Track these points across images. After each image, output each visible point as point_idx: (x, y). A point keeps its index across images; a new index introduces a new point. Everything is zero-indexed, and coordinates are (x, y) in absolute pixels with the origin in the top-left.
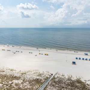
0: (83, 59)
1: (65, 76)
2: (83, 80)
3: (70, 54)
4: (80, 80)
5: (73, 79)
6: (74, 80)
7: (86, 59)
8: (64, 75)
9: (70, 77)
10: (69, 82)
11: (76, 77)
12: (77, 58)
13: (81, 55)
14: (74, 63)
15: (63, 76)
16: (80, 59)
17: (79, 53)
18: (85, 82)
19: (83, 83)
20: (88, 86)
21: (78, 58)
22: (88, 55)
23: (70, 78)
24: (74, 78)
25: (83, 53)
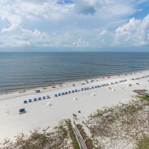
0: (35, 100)
1: (10, 141)
2: (41, 132)
3: (14, 98)
4: (37, 133)
5: (25, 139)
6: (27, 139)
7: (40, 99)
8: (7, 140)
9: (20, 138)
11: (31, 132)
12: (25, 102)
13: (31, 94)
14: (22, 111)
15: (6, 143)
16: (30, 101)
17: (28, 92)
18: (44, 132)
19: (42, 135)
20: (49, 136)
21: (28, 101)
22: (41, 92)
23: (21, 139)
24: (28, 135)
25: (33, 91)
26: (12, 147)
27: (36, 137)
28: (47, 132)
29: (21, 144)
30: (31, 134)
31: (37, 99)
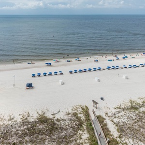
0: (45, 74)
1: (15, 119)
2: (49, 115)
3: (21, 69)
4: (45, 115)
5: (31, 119)
6: (33, 120)
7: (50, 74)
8: (12, 117)
9: (25, 117)
10: (26, 127)
11: (38, 113)
12: (34, 76)
13: (40, 67)
14: (30, 86)
15: (10, 119)
16: (39, 75)
17: (37, 64)
18: (53, 116)
19: (50, 119)
20: (59, 123)
21: (36, 75)
22: (52, 66)
23: (26, 119)
24: (34, 117)
25: (44, 63)
26: (16, 126)
27: (43, 120)
28: (57, 116)
29: (26, 125)
30: (37, 115)
31: (48, 73)
